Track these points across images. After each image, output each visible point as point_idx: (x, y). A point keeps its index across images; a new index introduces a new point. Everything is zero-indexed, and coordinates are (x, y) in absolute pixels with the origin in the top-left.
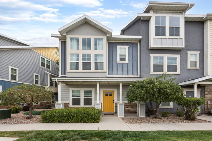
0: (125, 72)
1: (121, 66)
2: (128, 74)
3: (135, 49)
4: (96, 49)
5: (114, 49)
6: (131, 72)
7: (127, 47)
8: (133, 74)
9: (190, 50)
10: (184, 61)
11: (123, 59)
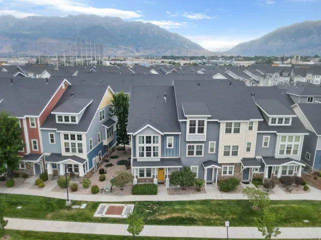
0: (171, 154)
1: (168, 151)
2: (173, 156)
3: (177, 138)
4: (154, 143)
5: (165, 139)
6: (175, 155)
7: (173, 137)
8: (176, 156)
9: (210, 141)
10: (207, 147)
11: (170, 146)
